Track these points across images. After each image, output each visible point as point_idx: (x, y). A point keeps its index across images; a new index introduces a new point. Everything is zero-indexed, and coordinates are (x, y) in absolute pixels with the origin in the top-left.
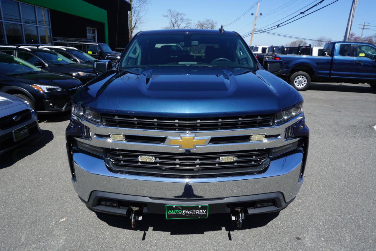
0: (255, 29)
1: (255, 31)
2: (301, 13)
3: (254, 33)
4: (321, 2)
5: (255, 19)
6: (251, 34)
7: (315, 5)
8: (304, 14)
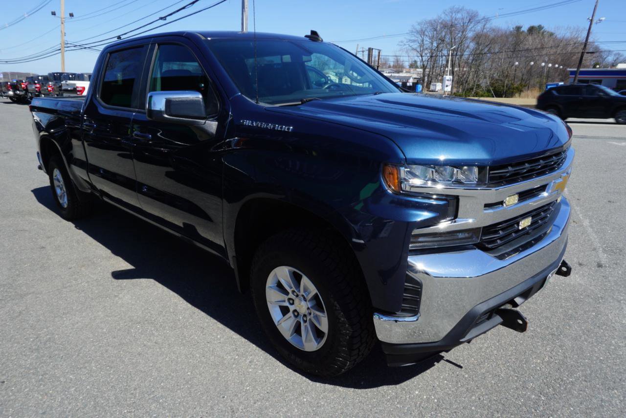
0: (66, 42)
1: (65, 46)
2: (161, 18)
3: (66, 49)
4: (193, 3)
5: (62, 23)
6: (60, 51)
7: (184, 8)
8: (165, 20)
